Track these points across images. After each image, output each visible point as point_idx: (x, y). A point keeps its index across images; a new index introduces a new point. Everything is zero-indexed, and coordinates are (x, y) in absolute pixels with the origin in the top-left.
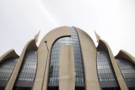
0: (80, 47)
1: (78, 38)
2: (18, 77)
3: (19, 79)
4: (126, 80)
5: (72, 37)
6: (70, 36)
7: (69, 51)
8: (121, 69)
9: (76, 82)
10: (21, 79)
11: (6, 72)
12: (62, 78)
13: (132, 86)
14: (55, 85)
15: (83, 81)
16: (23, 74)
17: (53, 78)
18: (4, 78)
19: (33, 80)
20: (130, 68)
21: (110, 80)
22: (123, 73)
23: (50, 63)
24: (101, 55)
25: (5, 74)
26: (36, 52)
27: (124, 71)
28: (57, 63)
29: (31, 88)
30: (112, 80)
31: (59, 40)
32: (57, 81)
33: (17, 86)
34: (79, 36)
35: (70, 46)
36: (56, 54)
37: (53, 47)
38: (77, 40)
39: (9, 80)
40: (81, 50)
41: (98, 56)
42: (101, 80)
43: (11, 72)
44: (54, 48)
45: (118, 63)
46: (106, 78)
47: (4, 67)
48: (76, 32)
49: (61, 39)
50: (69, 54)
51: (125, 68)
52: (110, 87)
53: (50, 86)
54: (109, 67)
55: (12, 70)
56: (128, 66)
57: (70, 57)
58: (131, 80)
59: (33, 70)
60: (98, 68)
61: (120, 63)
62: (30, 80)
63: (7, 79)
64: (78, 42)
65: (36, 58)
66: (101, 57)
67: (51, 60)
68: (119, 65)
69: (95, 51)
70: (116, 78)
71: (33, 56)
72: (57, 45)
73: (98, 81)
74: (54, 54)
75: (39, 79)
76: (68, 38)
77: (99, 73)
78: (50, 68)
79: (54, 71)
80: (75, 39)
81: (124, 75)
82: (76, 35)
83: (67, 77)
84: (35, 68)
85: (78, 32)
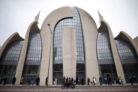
0: (82, 29)
1: (80, 19)
2: (26, 57)
3: (28, 59)
4: (121, 58)
5: (73, 18)
6: (72, 18)
7: (71, 32)
8: (118, 48)
9: (77, 61)
10: (29, 59)
11: (15, 53)
12: (65, 57)
13: (125, 63)
14: (59, 63)
15: (83, 59)
16: (30, 55)
17: (57, 57)
18: (14, 58)
19: (39, 59)
20: (126, 48)
21: (107, 58)
22: (120, 52)
23: (54, 45)
24: (102, 36)
25: (14, 55)
26: (39, 35)
27: (121, 50)
28: (60, 45)
29: (39, 65)
30: (109, 58)
31: (61, 22)
32: (61, 60)
33: (26, 64)
34: (81, 17)
35: (72, 28)
36: (58, 36)
37: (55, 29)
38: (79, 21)
39: (19, 60)
40: (82, 32)
41: (98, 37)
42: (99, 58)
43: (19, 53)
44: (57, 31)
45: (117, 43)
46: (104, 57)
47: (12, 49)
48: (78, 13)
49: (62, 21)
50: (71, 36)
51: (122, 48)
52: (106, 63)
53: (55, 63)
54: (108, 47)
55: (19, 52)
56: (125, 46)
57: (72, 39)
58: (126, 58)
59: (38, 51)
60: (98, 48)
61: (118, 43)
62: (37, 59)
63: (17, 59)
64: (80, 24)
65: (40, 40)
66: (102, 38)
67: (55, 41)
68: (117, 45)
69: (97, 32)
70: (112, 56)
71: (37, 39)
72: (59, 27)
73: (97, 59)
74: (57, 36)
75: (45, 59)
76: (70, 19)
77: (98, 52)
78: (54, 49)
79: (57, 51)
80: (77, 21)
81: (120, 54)
82: (78, 16)
83: (69, 56)
84: (41, 49)
85: (80, 13)
